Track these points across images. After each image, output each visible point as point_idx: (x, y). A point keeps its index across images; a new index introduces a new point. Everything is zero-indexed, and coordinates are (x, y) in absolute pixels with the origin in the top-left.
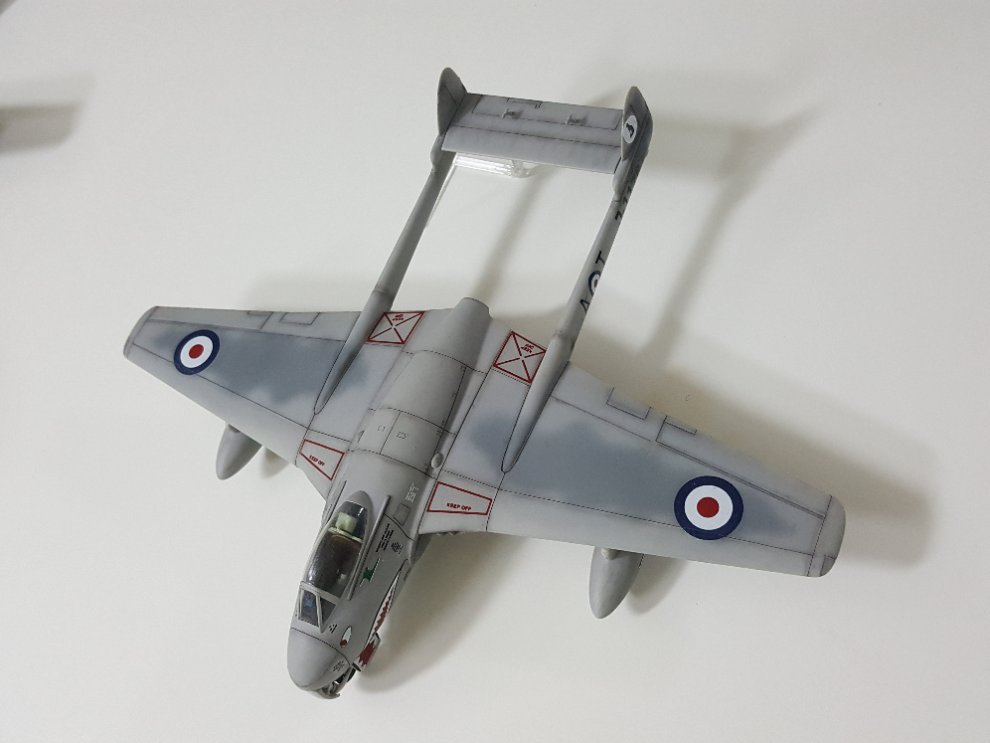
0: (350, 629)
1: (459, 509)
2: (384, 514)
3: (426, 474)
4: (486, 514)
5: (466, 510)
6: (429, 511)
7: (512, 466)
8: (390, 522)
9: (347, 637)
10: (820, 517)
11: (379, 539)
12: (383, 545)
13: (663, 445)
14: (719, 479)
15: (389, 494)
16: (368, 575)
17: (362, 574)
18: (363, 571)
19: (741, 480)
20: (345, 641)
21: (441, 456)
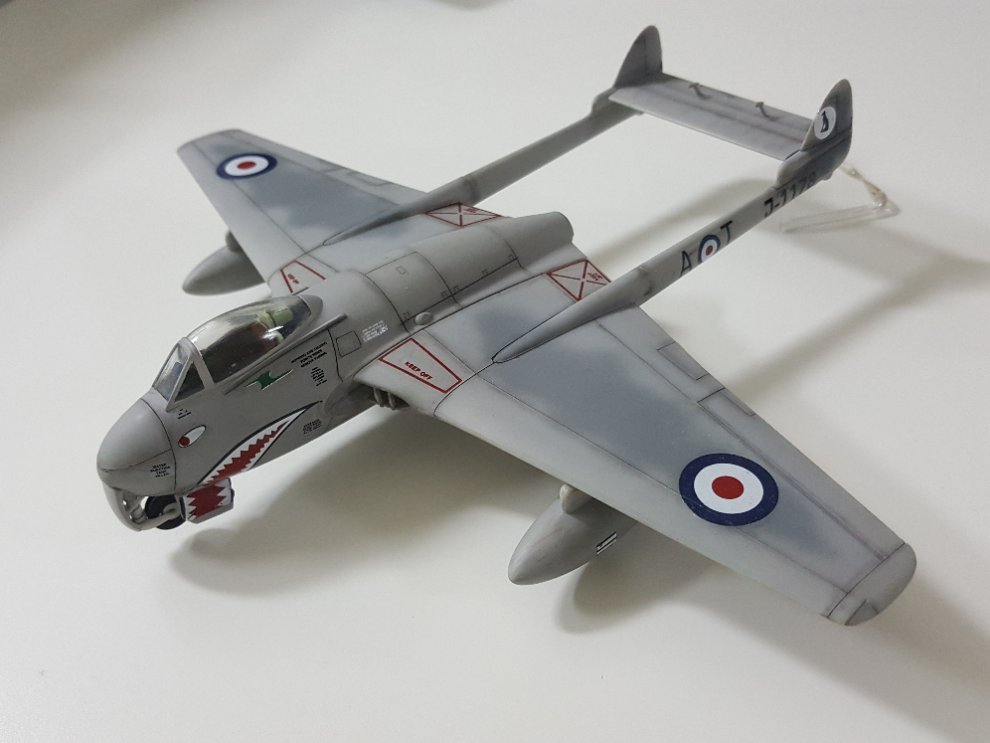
0: (203, 428)
1: (417, 374)
2: (328, 328)
3: (403, 323)
4: (446, 392)
5: (425, 378)
6: (381, 359)
7: (506, 360)
8: (329, 342)
9: (193, 437)
10: (879, 557)
11: (304, 350)
12: (304, 360)
13: (705, 410)
14: (758, 466)
15: (348, 314)
16: (265, 380)
17: (258, 375)
18: (263, 371)
19: (790, 479)
20: (188, 440)
21: (431, 317)
